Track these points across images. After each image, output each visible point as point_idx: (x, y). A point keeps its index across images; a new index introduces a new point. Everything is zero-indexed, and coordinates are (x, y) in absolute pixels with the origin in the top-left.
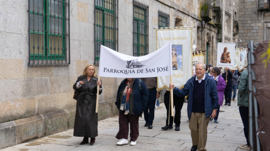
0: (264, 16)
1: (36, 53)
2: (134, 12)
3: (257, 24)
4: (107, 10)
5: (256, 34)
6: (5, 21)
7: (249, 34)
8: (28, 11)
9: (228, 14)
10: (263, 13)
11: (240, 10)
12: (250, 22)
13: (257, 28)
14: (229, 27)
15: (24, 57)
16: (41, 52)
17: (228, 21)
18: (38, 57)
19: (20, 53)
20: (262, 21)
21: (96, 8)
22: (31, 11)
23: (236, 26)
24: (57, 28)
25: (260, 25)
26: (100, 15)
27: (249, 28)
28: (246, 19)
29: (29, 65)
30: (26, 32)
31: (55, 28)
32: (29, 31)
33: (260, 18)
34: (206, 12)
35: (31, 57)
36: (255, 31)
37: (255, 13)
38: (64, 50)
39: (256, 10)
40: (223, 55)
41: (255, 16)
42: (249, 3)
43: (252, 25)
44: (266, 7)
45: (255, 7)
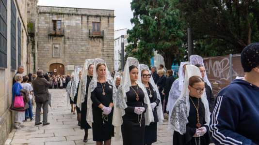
0: (53, 39)
3: (48, 45)
5: (47, 52)
7: (42, 52)
10: (52, 37)
12: (42, 43)
13: (48, 47)
20: (51, 43)
25: (50, 45)
27: (42, 47)
28: (40, 41)
33: (49, 41)
34: (31, 30)
36: (46, 50)
37: (46, 37)
39: (47, 35)
41: (46, 39)
42: (42, 30)
43: (44, 45)
44: (53, 33)
45: (46, 33)
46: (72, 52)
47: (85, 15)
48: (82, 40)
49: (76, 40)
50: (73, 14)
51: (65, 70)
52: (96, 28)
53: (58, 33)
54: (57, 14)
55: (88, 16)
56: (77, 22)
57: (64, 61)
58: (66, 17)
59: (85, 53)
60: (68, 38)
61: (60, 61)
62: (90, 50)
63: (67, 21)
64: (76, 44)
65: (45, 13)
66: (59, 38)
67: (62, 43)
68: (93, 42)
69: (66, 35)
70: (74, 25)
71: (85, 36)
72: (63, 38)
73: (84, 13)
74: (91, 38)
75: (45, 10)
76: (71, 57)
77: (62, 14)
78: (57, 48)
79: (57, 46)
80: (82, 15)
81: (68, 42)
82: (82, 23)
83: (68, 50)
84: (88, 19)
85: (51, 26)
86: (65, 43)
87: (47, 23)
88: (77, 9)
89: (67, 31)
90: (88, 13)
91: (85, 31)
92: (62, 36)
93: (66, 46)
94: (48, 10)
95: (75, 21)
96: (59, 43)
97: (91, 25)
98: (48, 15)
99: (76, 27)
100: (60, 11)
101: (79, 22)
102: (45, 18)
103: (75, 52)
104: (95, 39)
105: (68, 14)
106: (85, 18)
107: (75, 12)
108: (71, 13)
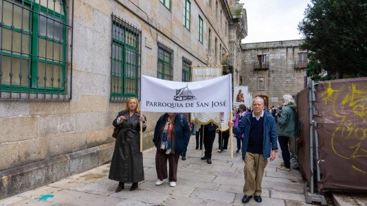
0: (258, 73)
1: (116, 91)
2: (183, 65)
3: (253, 78)
4: (166, 62)
5: (252, 85)
6: (93, 64)
8: (111, 58)
9: (237, 71)
10: (257, 71)
11: (242, 70)
12: (249, 77)
13: (253, 81)
14: (237, 79)
15: (107, 94)
16: (120, 91)
17: (237, 76)
18: (118, 95)
19: (104, 91)
20: (256, 77)
21: (159, 60)
22: (113, 58)
23: (241, 80)
24: (132, 73)
25: (255, 79)
26: (161, 65)
27: (248, 81)
28: (246, 75)
29: (111, 101)
30: (109, 75)
31: (130, 73)
32: (111, 74)
33: (255, 74)
35: (112, 95)
36: (252, 83)
37: (252, 71)
38: (137, 90)
40: (238, 96)
41: (252, 73)
42: (248, 65)
43: (250, 79)
44: (258, 67)
45: (252, 68)
46: (276, 85)
47: (291, 47)
48: (287, 72)
49: (281, 72)
50: (277, 48)
51: (269, 102)
52: (303, 59)
53: (263, 67)
54: (263, 49)
55: (294, 48)
56: (282, 55)
57: (268, 93)
58: (271, 51)
59: (290, 85)
60: (273, 71)
61: (264, 94)
62: (295, 82)
63: (271, 55)
64: (280, 76)
65: (251, 49)
66: (263, 72)
67: (266, 76)
68: (299, 73)
69: (271, 69)
70: (279, 58)
71: (290, 68)
72: (267, 72)
73: (289, 45)
74: (297, 69)
75: (251, 46)
76: (275, 89)
77: (266, 48)
78: (261, 81)
79: (262, 79)
80: (287, 48)
81: (272, 75)
82: (287, 55)
83: (272, 83)
84: (294, 51)
85: (257, 60)
86: (269, 76)
87: (252, 58)
88: (282, 42)
89: (272, 64)
90: (294, 45)
91: (291, 63)
92: (266, 69)
93: (271, 79)
94: (254, 47)
95: (281, 54)
96: (264, 77)
97: (297, 56)
98: (253, 51)
99: (281, 59)
100: (265, 46)
101: (284, 55)
102: (251, 55)
103: (279, 85)
104: (302, 71)
105: (273, 48)
106: (290, 51)
107: (281, 45)
108: (276, 46)
